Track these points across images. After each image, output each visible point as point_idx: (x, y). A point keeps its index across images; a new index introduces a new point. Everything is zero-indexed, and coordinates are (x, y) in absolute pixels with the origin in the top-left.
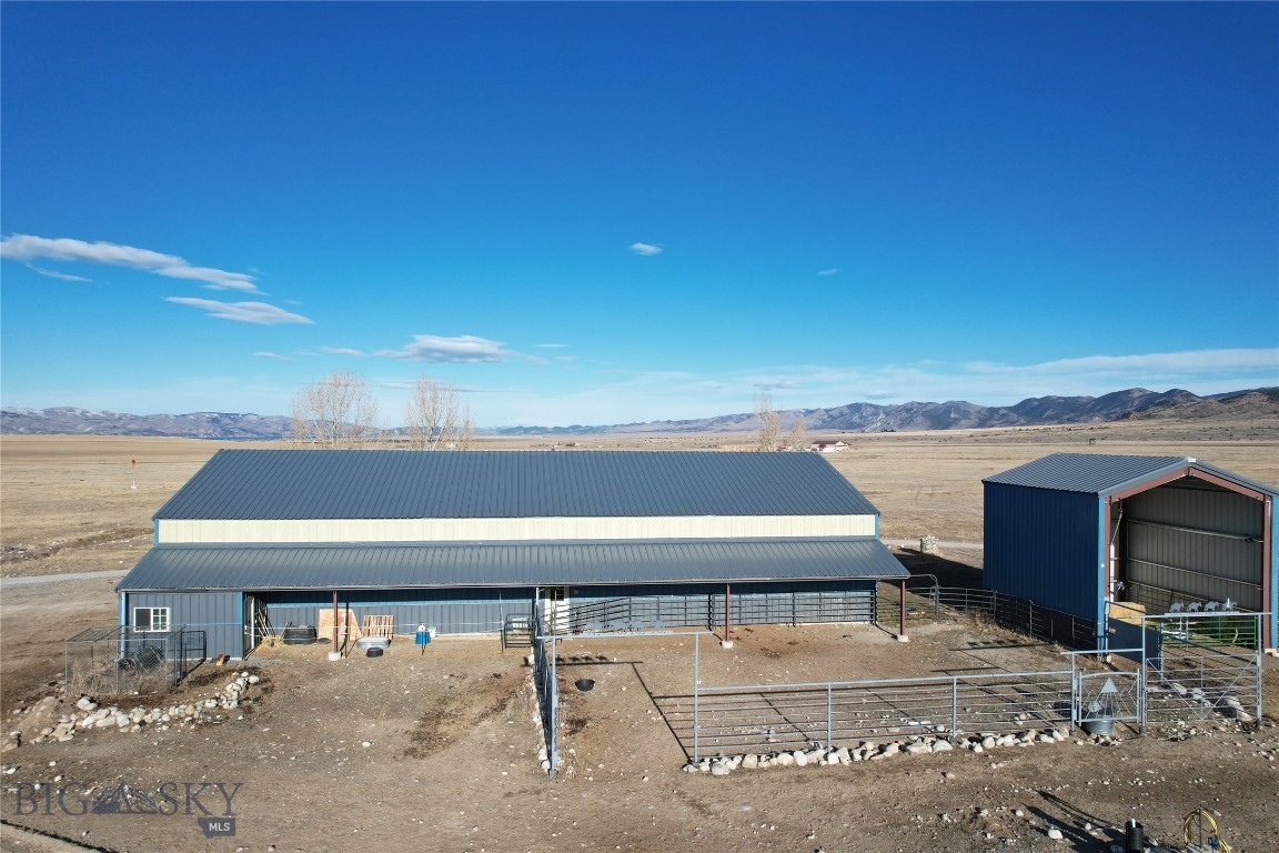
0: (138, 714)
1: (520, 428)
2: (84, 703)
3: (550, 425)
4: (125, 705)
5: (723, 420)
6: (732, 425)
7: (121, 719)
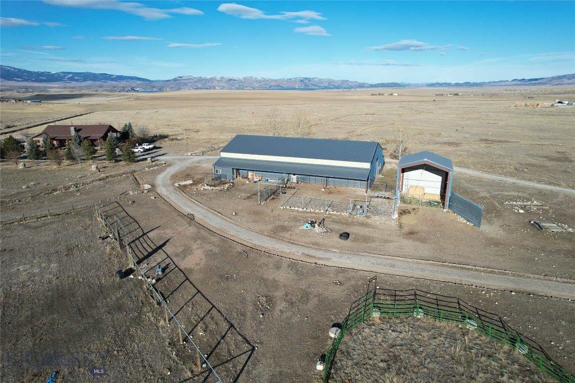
0: (212, 188)
1: (437, 83)
2: (205, 185)
3: (453, 82)
4: (211, 186)
5: (560, 78)
6: (566, 81)
7: (209, 188)
